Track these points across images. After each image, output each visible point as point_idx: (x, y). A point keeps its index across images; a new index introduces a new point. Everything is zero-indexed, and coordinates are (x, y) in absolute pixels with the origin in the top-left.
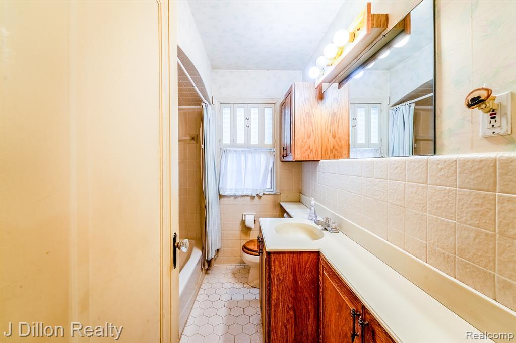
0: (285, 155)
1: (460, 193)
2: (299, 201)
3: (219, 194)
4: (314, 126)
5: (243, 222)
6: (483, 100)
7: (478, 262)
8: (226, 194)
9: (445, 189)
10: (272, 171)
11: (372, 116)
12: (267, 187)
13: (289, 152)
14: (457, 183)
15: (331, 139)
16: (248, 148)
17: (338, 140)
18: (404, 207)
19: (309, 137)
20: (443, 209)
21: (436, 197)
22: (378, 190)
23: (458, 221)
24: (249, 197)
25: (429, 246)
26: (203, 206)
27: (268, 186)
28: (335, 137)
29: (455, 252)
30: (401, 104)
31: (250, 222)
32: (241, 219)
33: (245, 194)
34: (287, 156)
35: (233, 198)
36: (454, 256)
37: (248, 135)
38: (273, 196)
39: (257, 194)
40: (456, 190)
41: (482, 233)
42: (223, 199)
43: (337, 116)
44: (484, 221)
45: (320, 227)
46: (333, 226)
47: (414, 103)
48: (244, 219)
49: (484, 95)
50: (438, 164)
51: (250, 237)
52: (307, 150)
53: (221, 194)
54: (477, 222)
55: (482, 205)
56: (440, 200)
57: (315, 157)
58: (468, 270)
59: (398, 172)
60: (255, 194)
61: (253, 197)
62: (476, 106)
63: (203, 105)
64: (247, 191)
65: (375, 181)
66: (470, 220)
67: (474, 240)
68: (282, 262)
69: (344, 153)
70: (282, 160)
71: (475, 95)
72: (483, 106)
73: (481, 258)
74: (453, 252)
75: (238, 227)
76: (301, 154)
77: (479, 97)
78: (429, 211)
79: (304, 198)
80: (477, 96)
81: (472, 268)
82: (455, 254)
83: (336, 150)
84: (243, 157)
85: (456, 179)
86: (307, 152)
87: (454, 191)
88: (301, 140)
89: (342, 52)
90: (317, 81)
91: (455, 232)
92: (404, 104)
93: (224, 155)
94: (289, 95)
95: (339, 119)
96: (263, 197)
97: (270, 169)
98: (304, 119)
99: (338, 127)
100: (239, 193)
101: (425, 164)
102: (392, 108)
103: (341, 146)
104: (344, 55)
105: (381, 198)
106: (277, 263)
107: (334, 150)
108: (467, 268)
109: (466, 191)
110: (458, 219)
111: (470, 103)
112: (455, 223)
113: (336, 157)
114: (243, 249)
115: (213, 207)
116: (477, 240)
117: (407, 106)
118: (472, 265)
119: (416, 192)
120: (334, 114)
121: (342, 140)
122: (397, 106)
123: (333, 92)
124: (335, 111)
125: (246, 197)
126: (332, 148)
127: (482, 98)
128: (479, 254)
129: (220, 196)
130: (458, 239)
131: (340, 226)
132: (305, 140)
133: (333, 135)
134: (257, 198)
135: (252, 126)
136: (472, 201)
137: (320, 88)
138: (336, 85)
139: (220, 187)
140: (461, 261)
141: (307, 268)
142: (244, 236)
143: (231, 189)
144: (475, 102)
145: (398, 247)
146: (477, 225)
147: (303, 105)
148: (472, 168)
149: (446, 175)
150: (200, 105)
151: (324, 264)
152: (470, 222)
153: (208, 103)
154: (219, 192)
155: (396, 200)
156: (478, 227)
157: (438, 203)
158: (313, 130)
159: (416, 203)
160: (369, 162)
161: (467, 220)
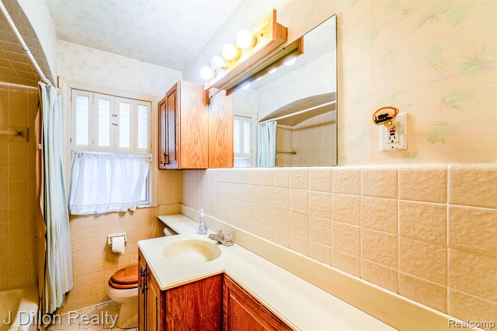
0: (167, 162)
1: (365, 200)
2: (180, 213)
3: (70, 214)
4: (201, 131)
5: (109, 248)
6: (391, 118)
7: (382, 262)
8: (81, 213)
9: (350, 197)
10: (147, 180)
11: (245, 128)
12: (143, 200)
13: (172, 158)
14: (361, 191)
15: (217, 146)
16: (115, 152)
17: (224, 149)
18: (308, 215)
19: (196, 143)
20: (347, 215)
21: (341, 205)
22: (278, 199)
23: (362, 227)
24: (118, 214)
25: (334, 250)
26: (41, 235)
27: (143, 198)
28: (221, 145)
29: (360, 254)
30: (267, 121)
31: (118, 245)
32: (106, 242)
33: (111, 210)
34: (169, 163)
35: (92, 218)
36: (359, 258)
37: (115, 136)
38: (149, 210)
39: (129, 209)
40: (360, 197)
41: (385, 236)
42: (75, 221)
43: (223, 124)
44: (387, 225)
45: (215, 242)
46: (229, 238)
47: (276, 121)
48: (109, 243)
49: (391, 113)
50: (342, 174)
51: (119, 264)
52: (194, 157)
53: (72, 213)
54: (381, 226)
55: (385, 211)
56: (345, 207)
57: (202, 165)
58: (372, 269)
59: (300, 181)
60: (125, 210)
61: (122, 214)
62: (383, 122)
63: (43, 86)
64: (114, 206)
65: (275, 190)
66: (374, 225)
67: (379, 242)
68: (181, 297)
69: (229, 161)
70: (160, 168)
71: (383, 112)
72: (390, 123)
73: (385, 258)
74: (358, 254)
75: (99, 254)
76: (188, 161)
77: (387, 114)
78: (334, 218)
79: (185, 209)
80: (384, 114)
81: (376, 268)
82: (360, 256)
83: (222, 158)
84: (108, 163)
85: (360, 188)
86: (194, 160)
87: (359, 199)
88: (188, 146)
89: (240, 56)
90: (206, 84)
91: (360, 236)
92: (269, 120)
93: (77, 161)
94: (173, 92)
95: (225, 126)
96: (137, 212)
97: (145, 178)
98: (190, 122)
99: (224, 135)
100: (103, 210)
101: (329, 174)
102: (259, 123)
103: (227, 153)
104: (241, 60)
105: (281, 207)
106: (174, 301)
107: (220, 158)
108: (372, 268)
109: (370, 199)
110: (362, 224)
111: (378, 120)
112: (360, 228)
113: (222, 165)
114: (110, 284)
115: (59, 235)
116: (381, 242)
117: (272, 123)
118: (377, 265)
119: (320, 201)
120: (220, 122)
121: (227, 149)
122: (264, 122)
123: (220, 99)
124: (221, 119)
125: (113, 215)
126: (218, 157)
127: (390, 116)
128: (383, 254)
129: (72, 217)
130: (363, 242)
131: (234, 237)
132: (192, 146)
133: (219, 143)
134: (128, 214)
135: (121, 125)
136: (375, 207)
137: (207, 92)
138: (224, 92)
139: (71, 204)
140: (366, 262)
141: (209, 295)
142: (110, 264)
143: (90, 206)
144: (383, 118)
145: (301, 253)
146: (381, 229)
147: (190, 107)
148: (375, 178)
149: (351, 184)
150: (36, 85)
151: (231, 287)
152: (375, 226)
153: (50, 84)
154: (69, 210)
155: (299, 208)
156: (382, 230)
157: (343, 210)
158: (200, 136)
159: (320, 211)
160: (268, 171)
161: (371, 225)
